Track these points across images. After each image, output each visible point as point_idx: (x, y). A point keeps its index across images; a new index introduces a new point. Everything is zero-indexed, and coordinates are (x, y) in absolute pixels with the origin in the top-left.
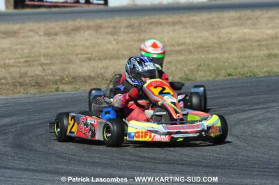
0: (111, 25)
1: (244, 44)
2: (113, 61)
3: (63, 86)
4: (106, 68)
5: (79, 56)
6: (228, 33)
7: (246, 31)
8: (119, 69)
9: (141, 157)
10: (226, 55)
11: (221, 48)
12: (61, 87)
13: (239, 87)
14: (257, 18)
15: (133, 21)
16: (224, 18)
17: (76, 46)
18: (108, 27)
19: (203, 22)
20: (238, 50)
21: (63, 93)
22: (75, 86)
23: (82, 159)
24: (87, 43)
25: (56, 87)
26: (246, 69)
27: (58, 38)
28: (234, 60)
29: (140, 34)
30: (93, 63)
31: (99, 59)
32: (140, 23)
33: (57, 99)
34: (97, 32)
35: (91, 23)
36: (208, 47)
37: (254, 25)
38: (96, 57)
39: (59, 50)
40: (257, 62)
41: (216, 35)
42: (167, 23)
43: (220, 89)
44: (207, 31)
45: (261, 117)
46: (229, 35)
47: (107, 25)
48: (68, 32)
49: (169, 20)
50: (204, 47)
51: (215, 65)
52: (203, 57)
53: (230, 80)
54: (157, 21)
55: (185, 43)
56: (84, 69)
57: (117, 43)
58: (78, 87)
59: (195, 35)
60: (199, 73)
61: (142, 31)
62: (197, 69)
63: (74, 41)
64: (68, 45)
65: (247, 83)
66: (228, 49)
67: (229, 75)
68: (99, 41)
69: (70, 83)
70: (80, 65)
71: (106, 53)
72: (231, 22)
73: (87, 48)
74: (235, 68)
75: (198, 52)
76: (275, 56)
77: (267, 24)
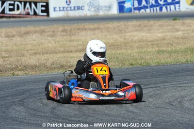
0: (51, 30)
1: (141, 43)
2: (52, 55)
3: (18, 72)
4: (47, 60)
5: (29, 52)
6: (131, 36)
7: (143, 35)
8: (55, 61)
10: (129, 51)
11: (126, 46)
12: (16, 73)
13: (137, 73)
15: (66, 28)
16: (129, 25)
17: (27, 44)
18: (49, 31)
20: (138, 47)
21: (17, 77)
22: (26, 72)
23: (30, 122)
24: (34, 43)
25: (12, 72)
26: (143, 61)
27: (14, 39)
28: (135, 54)
29: (70, 36)
30: (38, 56)
31: (43, 53)
32: (71, 29)
33: (13, 81)
34: (41, 35)
35: (37, 29)
36: (117, 45)
37: (149, 30)
38: (40, 52)
39: (15, 47)
40: (150, 56)
41: (123, 37)
43: (125, 74)
44: (117, 34)
45: (152, 93)
46: (132, 37)
47: (48, 30)
48: (21, 35)
49: (92, 27)
50: (115, 46)
51: (121, 58)
52: (113, 52)
53: (132, 68)
54: (83, 28)
56: (32, 60)
57: (55, 42)
58: (27, 72)
59: (109, 37)
60: (111, 63)
61: (72, 34)
63: (26, 42)
64: (21, 44)
65: (143, 70)
66: (131, 47)
67: (131, 64)
68: (43, 41)
69: (22, 70)
70: (30, 58)
71: (47, 49)
72: (133, 28)
73: (34, 46)
74: (136, 60)
75: (110, 49)
76: (163, 52)
77: (158, 30)
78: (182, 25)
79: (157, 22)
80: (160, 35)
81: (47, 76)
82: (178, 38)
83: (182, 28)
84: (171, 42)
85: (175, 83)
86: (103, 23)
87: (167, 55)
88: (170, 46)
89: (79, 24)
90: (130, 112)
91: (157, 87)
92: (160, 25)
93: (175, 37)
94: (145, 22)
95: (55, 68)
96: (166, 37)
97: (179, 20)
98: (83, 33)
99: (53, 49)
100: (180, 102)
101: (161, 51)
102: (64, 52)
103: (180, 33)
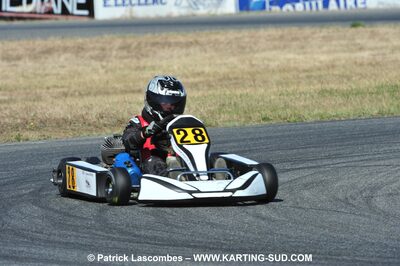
0: (99, 45)
1: (287, 75)
2: (99, 97)
3: (27, 133)
4: (89, 108)
5: (51, 91)
6: (264, 59)
7: (290, 57)
8: (106, 110)
9: (135, 236)
10: (262, 91)
11: (254, 81)
12: (25, 134)
13: (277, 137)
14: (306, 38)
15: (129, 40)
16: (260, 37)
17: (46, 75)
18: (94, 48)
19: (228, 43)
20: (279, 83)
21: (26, 143)
22: (44, 133)
23: (52, 238)
24: (63, 72)
25: (15, 134)
26: (289, 111)
27: (21, 63)
28: (273, 97)
29: (138, 59)
30: (69, 101)
31: (80, 94)
32: (139, 44)
33: (17, 151)
34: (77, 56)
35: (69, 43)
36: (236, 78)
37: (303, 47)
38: (75, 91)
39: (21, 81)
40: (305, 100)
41: (248, 62)
42: (177, 44)
43: (252, 139)
44: (234, 55)
45: (309, 179)
46: (266, 62)
47: (91, 46)
48: (35, 56)
49: (182, 39)
50: (230, 79)
51: (244, 104)
53: (265, 126)
54: (163, 41)
55: (203, 72)
56: (57, 109)
57: (106, 72)
59: (219, 61)
60: (223, 116)
62: (220, 110)
63: (44, 69)
64: (36, 75)
65: (290, 131)
66: (265, 82)
67: (264, 119)
68: (80, 69)
69: (37, 128)
70: (52, 102)
71: (89, 85)
72: (269, 43)
73: (62, 78)
74: (274, 110)
75: (221, 85)
76: (331, 92)
77: (320, 47)
78: (370, 38)
79: (318, 30)
80: (324, 58)
81: (89, 143)
82: (361, 65)
83: (369, 44)
84: (348, 73)
85: (357, 158)
86: (207, 31)
87: (340, 100)
88: (345, 80)
89: (157, 35)
90: (264, 219)
91: (319, 167)
92: (324, 37)
93: (356, 63)
94: (294, 30)
95: (105, 125)
96: (338, 63)
97: (363, 26)
98: (164, 53)
99: (102, 86)
100: (368, 200)
101: (327, 91)
102: (123, 92)
103: (366, 55)
